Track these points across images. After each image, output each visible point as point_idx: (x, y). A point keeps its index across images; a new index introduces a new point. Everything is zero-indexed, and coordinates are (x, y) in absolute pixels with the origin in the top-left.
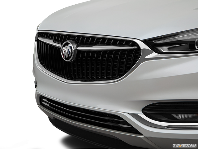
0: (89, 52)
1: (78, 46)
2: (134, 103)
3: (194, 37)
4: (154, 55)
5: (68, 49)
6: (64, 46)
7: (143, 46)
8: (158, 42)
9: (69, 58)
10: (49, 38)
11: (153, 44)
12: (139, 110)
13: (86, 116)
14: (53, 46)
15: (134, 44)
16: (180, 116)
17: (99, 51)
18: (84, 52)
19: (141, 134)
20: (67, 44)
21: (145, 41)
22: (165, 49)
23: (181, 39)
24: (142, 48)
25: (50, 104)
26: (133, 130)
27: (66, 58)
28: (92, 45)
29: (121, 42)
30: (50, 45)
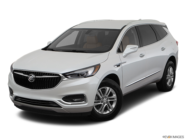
0: (41, 78)
1: (36, 76)
2: (59, 97)
4: (66, 79)
5: (31, 77)
6: (30, 76)
8: (67, 74)
9: (32, 81)
10: (21, 72)
11: (65, 75)
13: (38, 103)
14: (23, 76)
15: (59, 75)
16: (75, 100)
17: (45, 78)
18: (38, 78)
19: (62, 108)
20: (31, 75)
21: (63, 74)
22: (69, 77)
23: (76, 73)
25: (21, 100)
26: (59, 106)
27: (30, 81)
28: (42, 76)
29: (53, 75)
30: (22, 75)
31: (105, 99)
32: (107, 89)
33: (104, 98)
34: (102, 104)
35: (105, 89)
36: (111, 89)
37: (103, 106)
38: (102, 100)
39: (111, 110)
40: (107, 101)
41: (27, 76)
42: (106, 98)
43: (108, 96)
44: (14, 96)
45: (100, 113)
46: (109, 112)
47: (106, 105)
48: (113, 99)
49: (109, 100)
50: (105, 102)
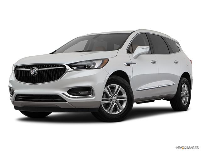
0: (44, 70)
1: (39, 69)
3: (86, 63)
6: (32, 69)
7: (68, 67)
8: (73, 65)
9: (35, 74)
10: (23, 68)
11: (71, 65)
12: (66, 91)
15: (64, 66)
16: (82, 93)
18: (42, 71)
19: (67, 102)
20: (34, 68)
21: (68, 65)
22: (75, 68)
24: (67, 68)
27: (33, 74)
28: (45, 67)
29: (58, 65)
30: (24, 71)
31: (113, 98)
32: (116, 86)
33: (113, 96)
34: (111, 102)
35: (114, 87)
36: (121, 87)
37: (112, 105)
38: (111, 98)
39: (121, 111)
40: (116, 100)
41: (30, 70)
42: (115, 97)
43: (117, 95)
44: (14, 95)
45: (109, 112)
46: (119, 113)
47: (116, 105)
48: (123, 98)
49: (118, 99)
50: (114, 101)
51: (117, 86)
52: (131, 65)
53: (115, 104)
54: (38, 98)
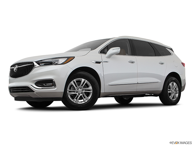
0: (21, 67)
7: (35, 64)
8: (40, 62)
19: (35, 92)
20: (16, 66)
21: (36, 62)
22: (42, 64)
27: (15, 71)
29: (30, 63)
31: (80, 90)
34: (77, 94)
35: (81, 80)
36: (86, 81)
37: (78, 96)
38: (77, 90)
39: (86, 101)
40: (82, 91)
41: (14, 67)
42: (81, 89)
43: (83, 87)
45: (75, 102)
46: (84, 102)
48: (89, 90)
49: (84, 91)
50: (80, 92)
51: (83, 80)
52: (101, 63)
53: (81, 95)
54: (20, 90)
